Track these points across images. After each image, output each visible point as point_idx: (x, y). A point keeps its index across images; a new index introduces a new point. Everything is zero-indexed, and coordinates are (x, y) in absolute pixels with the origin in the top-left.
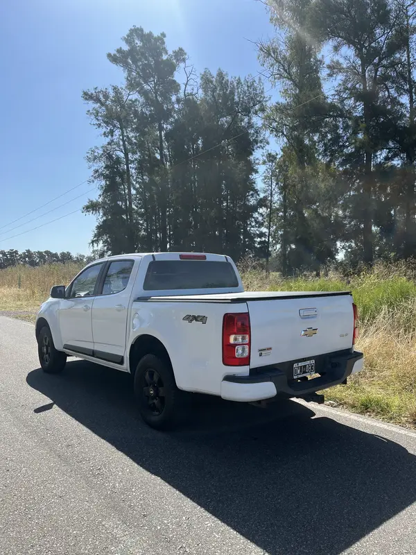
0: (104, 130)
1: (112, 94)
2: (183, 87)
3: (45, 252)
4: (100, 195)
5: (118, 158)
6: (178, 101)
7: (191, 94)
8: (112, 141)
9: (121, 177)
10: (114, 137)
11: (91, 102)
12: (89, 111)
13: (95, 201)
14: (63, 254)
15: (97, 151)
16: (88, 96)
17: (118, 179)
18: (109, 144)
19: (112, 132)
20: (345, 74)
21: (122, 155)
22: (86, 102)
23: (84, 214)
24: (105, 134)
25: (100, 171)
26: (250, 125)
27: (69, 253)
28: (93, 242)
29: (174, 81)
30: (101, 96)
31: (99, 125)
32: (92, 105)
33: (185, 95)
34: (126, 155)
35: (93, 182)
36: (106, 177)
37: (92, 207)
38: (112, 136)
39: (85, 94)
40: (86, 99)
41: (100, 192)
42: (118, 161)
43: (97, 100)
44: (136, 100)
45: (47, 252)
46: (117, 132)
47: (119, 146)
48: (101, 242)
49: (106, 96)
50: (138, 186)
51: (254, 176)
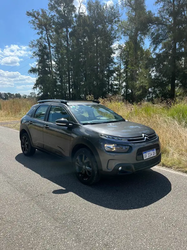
0: (38, 31)
1: (41, 13)
2: (78, 9)
3: (8, 93)
4: (37, 65)
5: (45, 46)
6: (76, 16)
7: (82, 13)
8: (42, 37)
9: (47, 55)
10: (43, 35)
11: (30, 17)
12: (29, 21)
13: (34, 67)
14: (16, 94)
15: (34, 42)
16: (29, 14)
17: (45, 57)
18: (40, 38)
19: (42, 33)
20: (164, 2)
21: (47, 45)
22: (28, 16)
23: (29, 74)
24: (38, 33)
25: (36, 52)
26: (112, 29)
27: (19, 94)
28: (34, 88)
29: (74, 6)
30: (36, 14)
31: (35, 29)
32: (31, 18)
33: (79, 13)
34: (49, 44)
35: (33, 58)
36: (39, 55)
37: (33, 71)
38: (42, 34)
39: (28, 12)
40: (28, 15)
41: (37, 63)
42: (45, 47)
43: (34, 16)
44: (55, 15)
45: (9, 93)
46: (45, 32)
47: (45, 40)
48: (38, 88)
49: (38, 14)
50: (56, 60)
51: (113, 55)
